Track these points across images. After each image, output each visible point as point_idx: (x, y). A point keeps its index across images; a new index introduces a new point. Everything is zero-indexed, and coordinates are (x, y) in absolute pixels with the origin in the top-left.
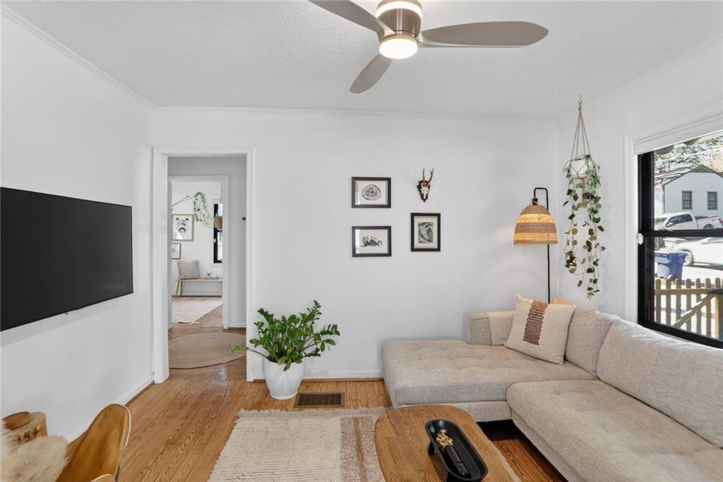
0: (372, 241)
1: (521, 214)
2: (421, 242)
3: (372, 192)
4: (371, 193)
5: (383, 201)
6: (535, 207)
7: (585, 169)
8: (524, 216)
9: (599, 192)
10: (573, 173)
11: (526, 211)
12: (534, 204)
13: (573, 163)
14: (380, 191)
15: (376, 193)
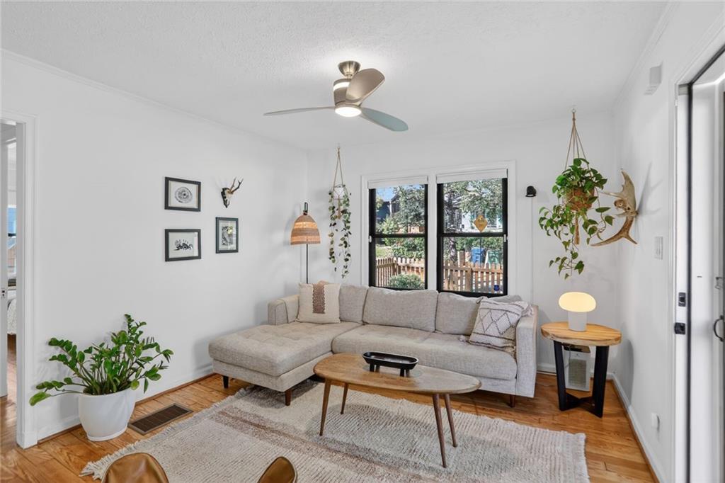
0: (184, 244)
1: (296, 222)
2: (224, 244)
3: (185, 195)
4: (183, 195)
5: (194, 204)
6: (305, 216)
7: (343, 194)
8: (297, 224)
9: (349, 209)
10: (336, 195)
11: (299, 220)
12: (305, 214)
13: (336, 189)
14: (191, 194)
15: (188, 196)
